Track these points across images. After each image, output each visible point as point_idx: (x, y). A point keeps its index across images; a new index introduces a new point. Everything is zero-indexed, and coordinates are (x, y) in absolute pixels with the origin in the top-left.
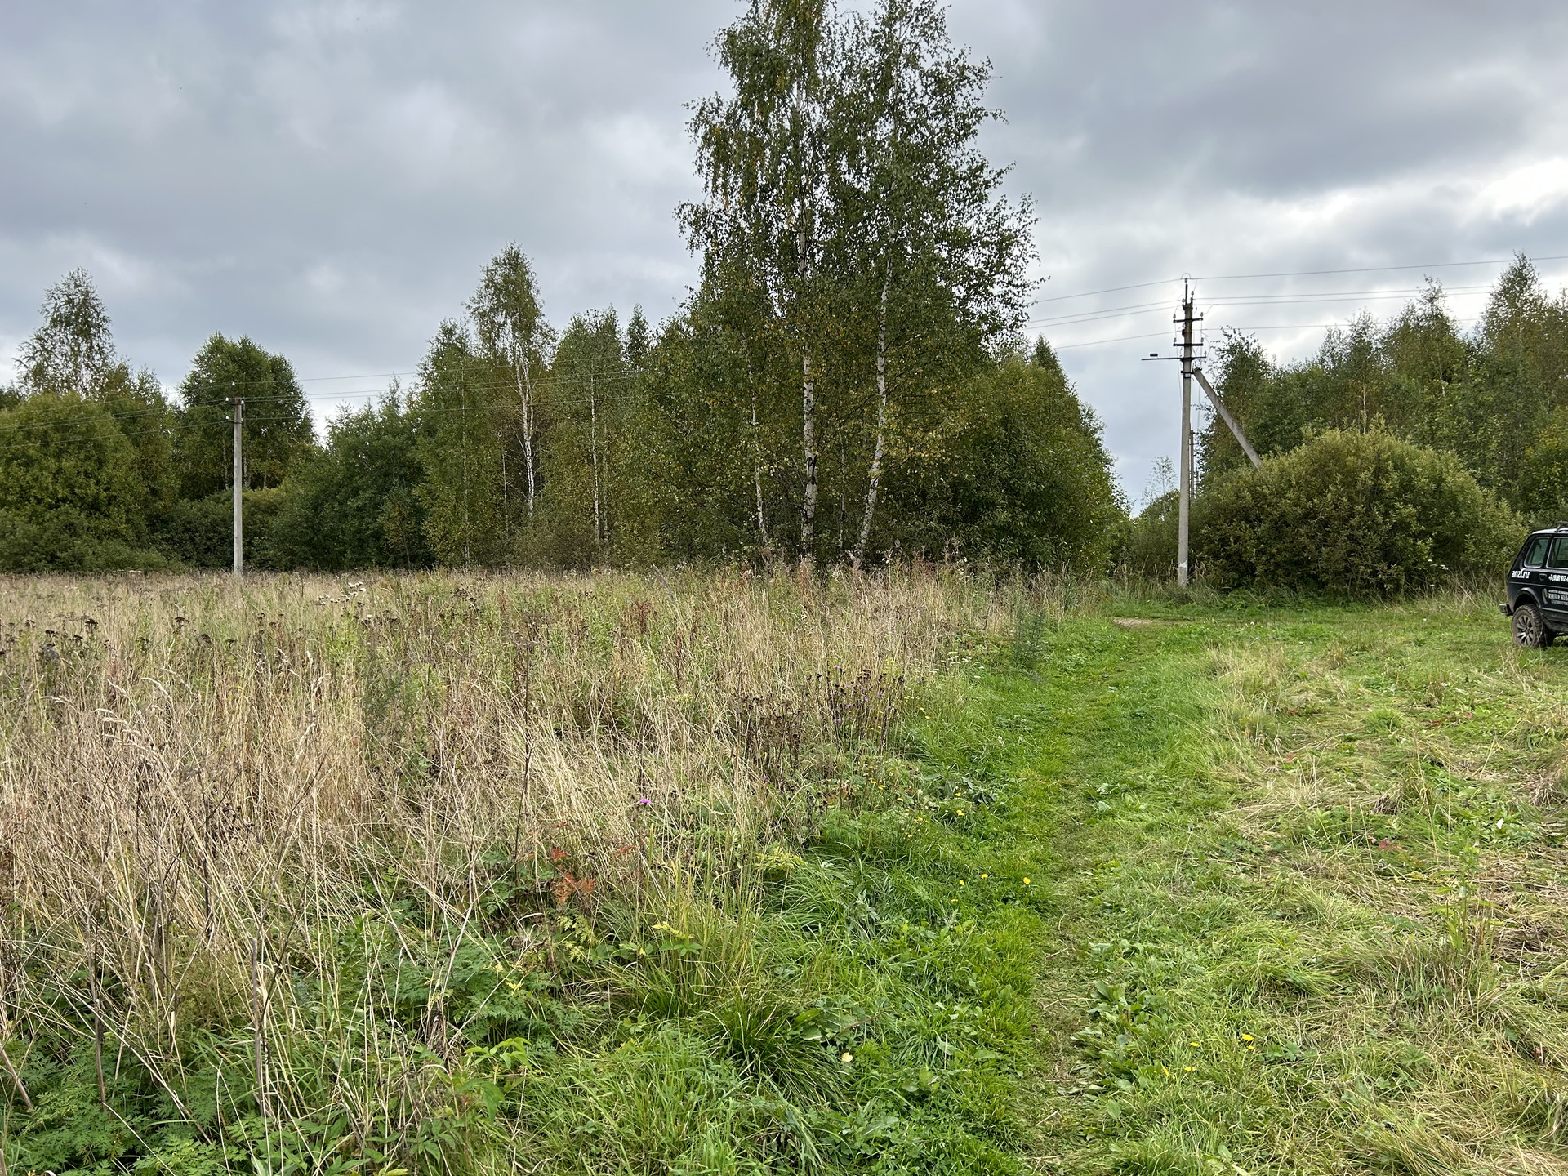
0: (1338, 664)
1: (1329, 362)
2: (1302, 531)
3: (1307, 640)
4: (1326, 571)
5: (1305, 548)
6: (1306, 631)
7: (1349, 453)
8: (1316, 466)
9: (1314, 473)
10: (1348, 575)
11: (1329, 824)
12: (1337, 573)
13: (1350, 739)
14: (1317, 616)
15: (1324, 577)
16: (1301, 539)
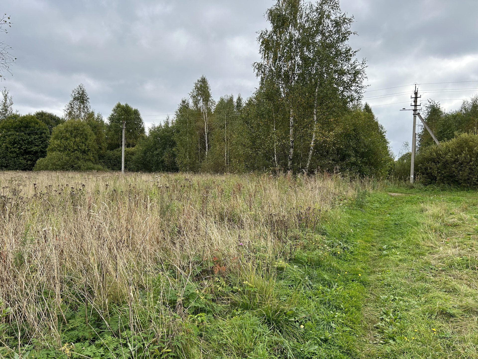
0: (465, 210)
1: (464, 111)
2: (453, 166)
3: (454, 201)
4: (461, 179)
5: (454, 172)
6: (454, 199)
7: (471, 141)
8: (458, 145)
9: (458, 147)
10: (469, 181)
11: (462, 262)
12: (465, 180)
13: (469, 235)
14: (457, 194)
15: (460, 181)
16: (453, 169)
